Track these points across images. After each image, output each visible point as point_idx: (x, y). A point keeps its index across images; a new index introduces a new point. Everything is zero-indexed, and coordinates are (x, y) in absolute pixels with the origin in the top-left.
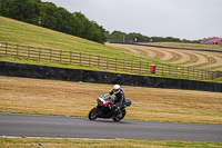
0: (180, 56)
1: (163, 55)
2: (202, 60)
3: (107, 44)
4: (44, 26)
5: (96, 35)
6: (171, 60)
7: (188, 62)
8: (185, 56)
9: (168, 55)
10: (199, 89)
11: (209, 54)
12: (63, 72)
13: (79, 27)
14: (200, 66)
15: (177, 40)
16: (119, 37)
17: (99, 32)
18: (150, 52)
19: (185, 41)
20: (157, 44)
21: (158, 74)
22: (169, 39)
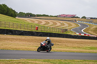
0: (49, 23)
1: (41, 22)
2: (59, 24)
3: (17, 18)
5: (12, 14)
6: (45, 24)
7: (52, 25)
8: (51, 23)
9: (43, 22)
11: (61, 22)
15: (47, 16)
16: (22, 15)
17: (13, 12)
18: (36, 21)
19: (51, 16)
20: (39, 17)
21: (39, 30)
22: (44, 15)
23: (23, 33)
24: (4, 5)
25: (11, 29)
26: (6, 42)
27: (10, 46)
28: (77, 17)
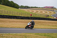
1: (34, 11)
2: (44, 12)
3: (19, 9)
4: (3, 5)
5: (16, 7)
6: (36, 12)
7: (40, 13)
8: (39, 11)
9: (35, 11)
10: (43, 20)
11: (45, 11)
12: (8, 16)
13: (12, 5)
14: (43, 14)
15: (37, 7)
16: (22, 7)
17: (17, 6)
18: (30, 11)
20: (32, 8)
21: (33, 16)
22: (35, 7)
23: (23, 18)
24: (12, 1)
25: (16, 15)
26: (13, 23)
27: (16, 25)
28: (55, 8)
